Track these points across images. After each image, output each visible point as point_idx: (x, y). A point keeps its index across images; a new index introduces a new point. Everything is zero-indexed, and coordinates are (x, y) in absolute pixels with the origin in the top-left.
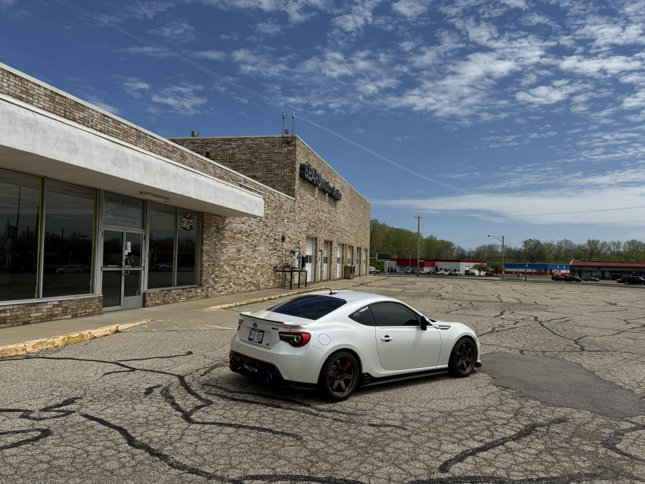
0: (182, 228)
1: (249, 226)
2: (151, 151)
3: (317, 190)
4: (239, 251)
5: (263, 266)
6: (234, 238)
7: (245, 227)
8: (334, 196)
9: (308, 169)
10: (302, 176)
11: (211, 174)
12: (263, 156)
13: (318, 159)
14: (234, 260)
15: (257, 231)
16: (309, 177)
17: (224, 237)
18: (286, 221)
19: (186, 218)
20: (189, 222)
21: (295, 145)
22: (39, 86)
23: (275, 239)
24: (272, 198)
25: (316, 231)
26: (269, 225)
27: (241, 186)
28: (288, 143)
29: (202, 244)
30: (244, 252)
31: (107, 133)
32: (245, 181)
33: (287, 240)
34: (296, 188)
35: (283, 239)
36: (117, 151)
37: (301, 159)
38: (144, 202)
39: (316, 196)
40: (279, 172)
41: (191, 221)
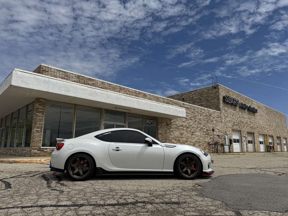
0: (147, 123)
1: (188, 123)
2: (127, 94)
3: (238, 108)
4: (182, 134)
5: (199, 142)
6: (178, 128)
7: (184, 124)
8: (253, 111)
9: (228, 98)
10: (224, 101)
11: (161, 102)
12: (205, 95)
13: (236, 94)
14: (179, 138)
15: (193, 126)
16: (230, 102)
17: (171, 127)
18: (215, 122)
19: (148, 119)
20: (150, 121)
21: (218, 88)
22: (73, 74)
23: (207, 130)
24: (203, 111)
25: (239, 127)
26: (202, 123)
27: (181, 106)
28: (215, 88)
29: (158, 130)
30: (186, 135)
31: (105, 88)
32: (184, 104)
33: (216, 130)
34: (221, 107)
35: (213, 130)
36: (91, 90)
37: (222, 94)
38: (125, 113)
39: (237, 111)
40: (212, 101)
41: (151, 121)
